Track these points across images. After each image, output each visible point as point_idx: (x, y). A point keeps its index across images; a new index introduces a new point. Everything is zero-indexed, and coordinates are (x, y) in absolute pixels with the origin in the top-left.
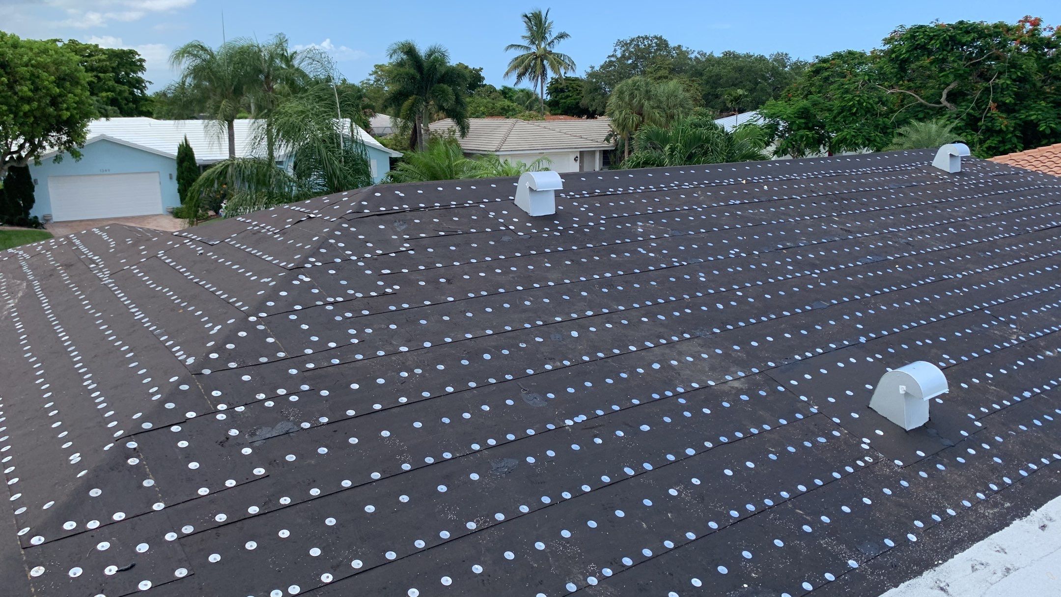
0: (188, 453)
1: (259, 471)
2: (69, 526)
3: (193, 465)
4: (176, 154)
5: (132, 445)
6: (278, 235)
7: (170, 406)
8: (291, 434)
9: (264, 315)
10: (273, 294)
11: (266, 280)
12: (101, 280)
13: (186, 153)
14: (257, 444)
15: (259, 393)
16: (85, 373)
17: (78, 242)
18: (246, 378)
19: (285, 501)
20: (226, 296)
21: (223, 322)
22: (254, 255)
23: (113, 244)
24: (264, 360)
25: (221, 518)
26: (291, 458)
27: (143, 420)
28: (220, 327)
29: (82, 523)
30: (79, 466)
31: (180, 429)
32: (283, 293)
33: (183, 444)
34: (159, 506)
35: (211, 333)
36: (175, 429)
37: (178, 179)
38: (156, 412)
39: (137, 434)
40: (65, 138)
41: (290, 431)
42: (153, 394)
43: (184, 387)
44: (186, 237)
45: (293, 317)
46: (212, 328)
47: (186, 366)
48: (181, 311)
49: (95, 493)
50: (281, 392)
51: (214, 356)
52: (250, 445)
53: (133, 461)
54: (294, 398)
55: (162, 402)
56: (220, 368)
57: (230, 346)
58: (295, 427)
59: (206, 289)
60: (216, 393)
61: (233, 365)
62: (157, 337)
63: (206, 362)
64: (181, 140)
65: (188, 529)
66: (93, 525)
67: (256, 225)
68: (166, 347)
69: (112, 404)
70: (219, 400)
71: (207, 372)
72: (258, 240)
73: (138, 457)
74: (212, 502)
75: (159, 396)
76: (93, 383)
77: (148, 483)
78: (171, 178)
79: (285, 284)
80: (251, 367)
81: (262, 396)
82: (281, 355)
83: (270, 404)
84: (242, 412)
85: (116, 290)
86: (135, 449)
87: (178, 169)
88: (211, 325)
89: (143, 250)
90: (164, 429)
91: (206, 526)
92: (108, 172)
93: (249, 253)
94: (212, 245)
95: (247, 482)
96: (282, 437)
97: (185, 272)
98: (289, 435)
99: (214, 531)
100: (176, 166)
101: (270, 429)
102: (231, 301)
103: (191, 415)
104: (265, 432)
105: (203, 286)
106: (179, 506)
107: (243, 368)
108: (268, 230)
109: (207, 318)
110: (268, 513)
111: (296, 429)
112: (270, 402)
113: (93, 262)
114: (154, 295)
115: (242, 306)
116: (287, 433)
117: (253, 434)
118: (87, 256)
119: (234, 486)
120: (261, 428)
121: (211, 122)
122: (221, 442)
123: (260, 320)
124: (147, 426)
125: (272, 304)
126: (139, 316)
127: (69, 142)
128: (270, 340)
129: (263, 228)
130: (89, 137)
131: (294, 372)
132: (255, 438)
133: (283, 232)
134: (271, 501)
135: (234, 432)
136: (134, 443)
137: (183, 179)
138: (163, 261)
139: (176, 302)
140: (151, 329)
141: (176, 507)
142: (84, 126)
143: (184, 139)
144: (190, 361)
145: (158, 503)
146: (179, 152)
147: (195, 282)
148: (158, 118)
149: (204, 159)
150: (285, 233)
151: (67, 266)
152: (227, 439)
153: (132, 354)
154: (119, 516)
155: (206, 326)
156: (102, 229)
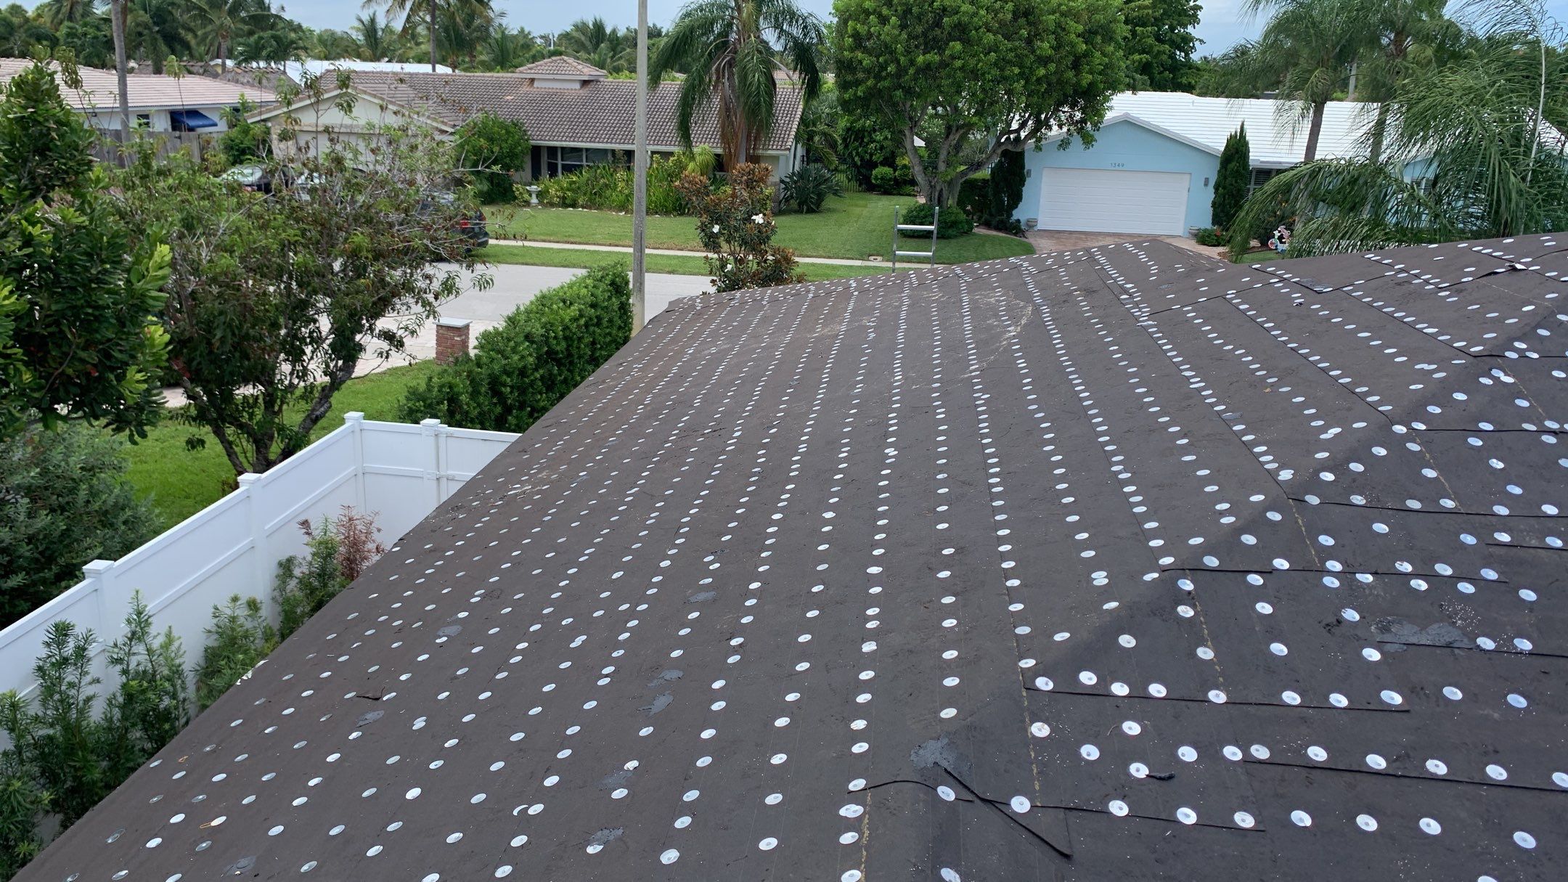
0: (1272, 629)
1: (1393, 698)
2: (1088, 678)
3: (1279, 649)
4: (1222, 149)
5: (1187, 585)
6: (1448, 293)
7: (1249, 539)
8: (1457, 651)
9: (1422, 427)
10: (1440, 394)
11: (1426, 366)
12: (1137, 319)
13: (1237, 147)
14: (1388, 647)
15: (1402, 560)
16: (1114, 453)
17: (1103, 260)
18: (1381, 528)
19: (1437, 767)
20: (1348, 380)
21: (1345, 423)
22: (1400, 320)
23: (1154, 270)
24: (1414, 504)
25: (1317, 753)
26: (1454, 694)
27: (1206, 549)
28: (1338, 430)
29: (1104, 681)
30: (1106, 594)
31: (1261, 582)
32: (1460, 396)
33: (1265, 608)
34: (1217, 696)
35: (1323, 437)
36: (1255, 580)
37: (1216, 188)
38: (1226, 543)
39: (1196, 570)
40: (1078, 115)
41: (1455, 645)
42: (1223, 513)
43: (1275, 516)
44: (1273, 274)
45: (1476, 442)
46: (1324, 429)
47: (1277, 482)
48: (1268, 390)
49: (1127, 641)
50: (1444, 570)
51: (1328, 477)
52: (1378, 646)
53: (1186, 611)
54: (1466, 588)
55: (1238, 530)
56: (1335, 498)
57: (1357, 467)
58: (1466, 640)
59: (1311, 362)
60: (1327, 541)
61: (1358, 500)
62: (1228, 424)
63: (1314, 484)
64: (1234, 128)
65: (1260, 752)
66: (1120, 689)
67: (1401, 271)
68: (1243, 442)
69: (1155, 512)
70: (1329, 553)
71: (1313, 500)
72: (1406, 294)
73: (1193, 606)
74: (1304, 720)
75: (1232, 519)
76: (1125, 471)
77: (1205, 653)
78: (1206, 184)
79: (1466, 379)
80: (1390, 512)
81: (1406, 567)
82: (1449, 504)
83: (1421, 585)
84: (1368, 584)
85: (1160, 338)
86: (1189, 593)
87: (1219, 172)
88: (1321, 423)
89: (1202, 285)
90: (1237, 574)
91: (1290, 757)
92: (1121, 168)
93: (1390, 315)
94: (1319, 293)
95: (1366, 707)
96: (1438, 651)
97: (1273, 328)
98: (1453, 652)
99: (1304, 772)
100: (1218, 167)
101: (1416, 628)
102: (1358, 390)
103: (1281, 564)
104: (1408, 633)
105: (1305, 357)
106: (1250, 708)
107: (1376, 509)
108: (1427, 282)
109: (1313, 411)
110: (1401, 776)
111: (1466, 643)
112: (1421, 582)
113: (1126, 291)
114: (1219, 357)
115: (1381, 403)
116: (1449, 646)
117: (1385, 629)
118: (1116, 282)
119: (1345, 708)
120: (1400, 623)
121: (1288, 103)
122: (1328, 625)
123: (1413, 435)
124: (1212, 562)
125: (1438, 410)
126: (1197, 384)
127: (1083, 121)
128: (1430, 473)
129: (1417, 276)
130: (1109, 115)
131: (1469, 539)
132: (1387, 637)
133: (1456, 288)
134: (1409, 756)
135: (1351, 615)
136: (1188, 582)
137: (1224, 188)
138: (1236, 307)
139: (1258, 374)
140: (1216, 409)
141: (1245, 707)
142: (1107, 99)
143: (1239, 127)
144: (1286, 475)
145: (1217, 692)
146: (1227, 146)
147: (1292, 348)
148: (1200, 95)
149: (1262, 159)
150: (1461, 291)
151: (1089, 292)
152: (1339, 622)
153: (1185, 441)
154: (1157, 690)
155: (1313, 424)
156: (1137, 245)
